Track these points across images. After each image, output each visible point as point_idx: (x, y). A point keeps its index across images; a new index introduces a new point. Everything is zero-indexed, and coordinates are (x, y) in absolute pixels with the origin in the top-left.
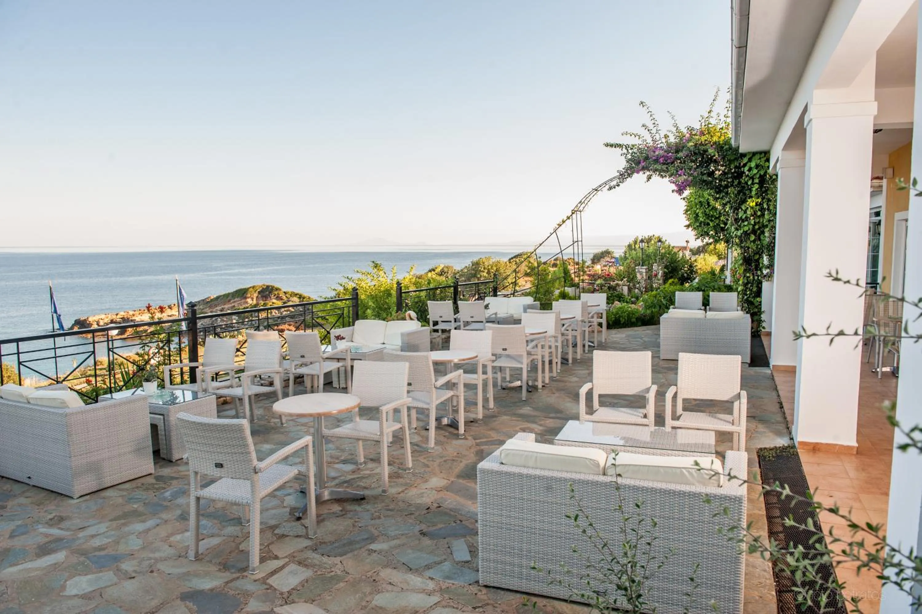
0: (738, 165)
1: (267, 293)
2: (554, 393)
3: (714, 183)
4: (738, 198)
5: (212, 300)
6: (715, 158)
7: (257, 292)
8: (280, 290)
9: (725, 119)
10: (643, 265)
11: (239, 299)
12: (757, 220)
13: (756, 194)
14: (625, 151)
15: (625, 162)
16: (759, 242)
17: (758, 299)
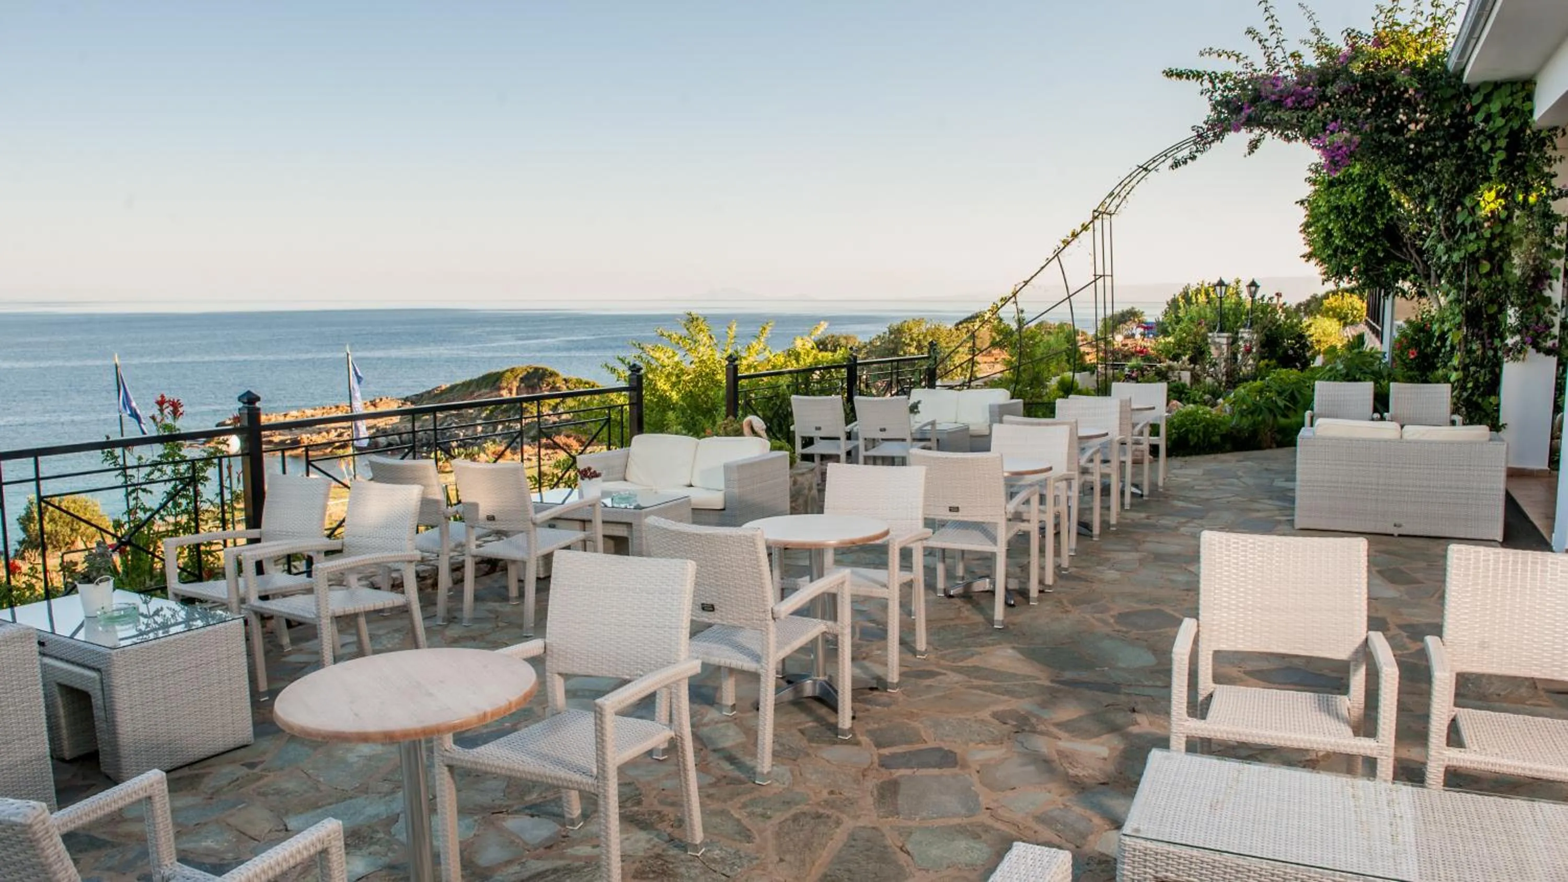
0: (1458, 110)
1: (536, 380)
2: (1067, 612)
3: (1404, 150)
4: (1458, 182)
5: (443, 392)
6: (1407, 96)
7: (518, 379)
8: (557, 375)
9: (1433, 10)
10: (1221, 331)
11: (487, 391)
12: (1498, 230)
13: (1499, 172)
14: (1207, 85)
15: (1210, 108)
16: (1499, 277)
17: (1492, 399)
